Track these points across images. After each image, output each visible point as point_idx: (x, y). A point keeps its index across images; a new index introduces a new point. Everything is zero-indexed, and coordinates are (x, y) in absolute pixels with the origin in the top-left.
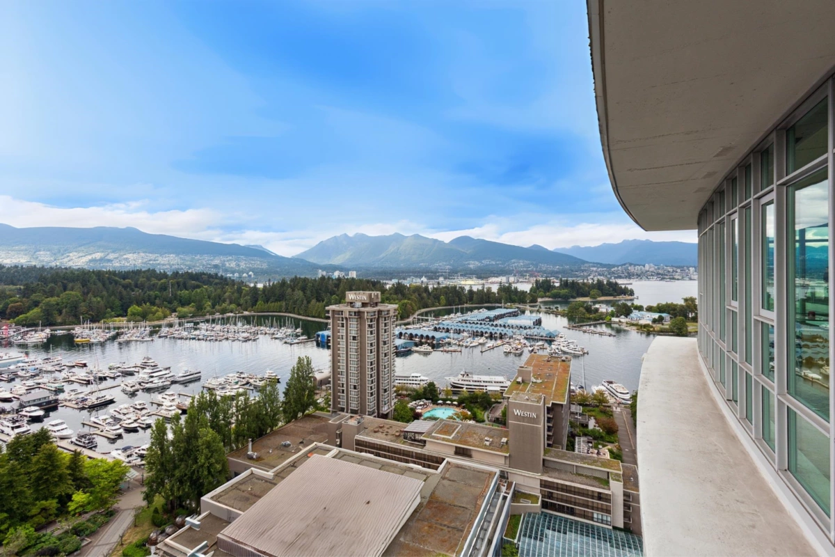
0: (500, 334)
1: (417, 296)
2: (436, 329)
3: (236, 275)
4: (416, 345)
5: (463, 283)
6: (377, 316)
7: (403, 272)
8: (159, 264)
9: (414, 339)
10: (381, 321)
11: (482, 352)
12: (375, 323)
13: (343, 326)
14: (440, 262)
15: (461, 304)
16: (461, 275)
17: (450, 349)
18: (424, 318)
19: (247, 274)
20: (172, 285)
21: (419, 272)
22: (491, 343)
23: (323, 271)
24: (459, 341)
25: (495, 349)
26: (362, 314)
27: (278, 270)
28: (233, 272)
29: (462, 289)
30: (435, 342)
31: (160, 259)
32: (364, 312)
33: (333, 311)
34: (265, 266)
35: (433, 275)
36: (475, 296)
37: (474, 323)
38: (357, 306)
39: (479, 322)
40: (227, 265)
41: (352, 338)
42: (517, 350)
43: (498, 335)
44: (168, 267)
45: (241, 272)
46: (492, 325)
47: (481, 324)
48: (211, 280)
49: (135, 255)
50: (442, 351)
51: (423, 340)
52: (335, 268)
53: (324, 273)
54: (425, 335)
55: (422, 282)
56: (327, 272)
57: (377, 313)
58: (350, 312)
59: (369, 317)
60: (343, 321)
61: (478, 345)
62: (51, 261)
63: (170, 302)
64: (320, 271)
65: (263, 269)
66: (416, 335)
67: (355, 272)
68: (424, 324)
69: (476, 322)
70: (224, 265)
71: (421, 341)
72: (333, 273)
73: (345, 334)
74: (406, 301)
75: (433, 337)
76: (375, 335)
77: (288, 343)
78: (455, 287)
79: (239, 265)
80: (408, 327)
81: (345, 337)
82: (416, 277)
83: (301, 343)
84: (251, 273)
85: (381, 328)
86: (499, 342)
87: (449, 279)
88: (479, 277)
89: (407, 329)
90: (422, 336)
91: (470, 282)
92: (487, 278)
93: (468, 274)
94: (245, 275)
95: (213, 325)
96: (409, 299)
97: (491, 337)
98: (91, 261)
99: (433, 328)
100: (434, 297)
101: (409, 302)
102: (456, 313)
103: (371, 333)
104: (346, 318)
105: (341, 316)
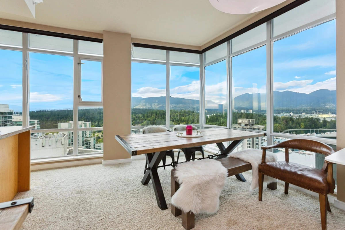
1: (285, 122)
5: (319, 116)
8: (177, 108)
14: (303, 105)
15: (316, 128)
16: (318, 112)
20: (179, 115)
21: (289, 110)
23: (236, 110)
29: (318, 120)
31: (177, 106)
35: (298, 111)
36: (328, 124)
38: (242, 125)
50: (299, 153)
52: (242, 109)
55: (290, 115)
56: (238, 111)
63: (178, 121)
67: (252, 110)
72: (241, 111)
74: (277, 125)
78: (312, 118)
80: (278, 138)
82: (287, 112)
87: (309, 114)
89: (277, 139)
91: (325, 116)
93: (325, 111)
96: (279, 124)
100: (296, 123)
101: (280, 125)
102: (311, 133)
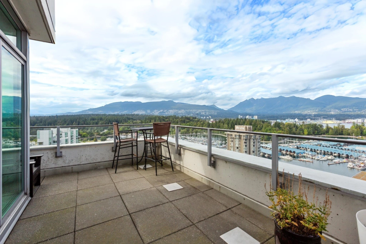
0: (347, 155)
1: (289, 129)
2: (298, 148)
3: (205, 117)
4: (283, 155)
5: (323, 122)
6: (249, 138)
7: (284, 116)
9: (282, 151)
10: (251, 141)
11: (329, 165)
12: (248, 141)
13: (232, 142)
14: (309, 111)
15: (319, 134)
16: (323, 118)
17: (305, 160)
18: (291, 141)
19: (209, 117)
20: (180, 121)
21: (294, 116)
22: (337, 160)
23: (241, 116)
24: (312, 156)
25: (341, 164)
26: (241, 137)
27: (221, 115)
28: (203, 117)
29: (321, 126)
30: (295, 155)
31: (179, 111)
32: (242, 136)
33: (228, 134)
34: (216, 114)
35: (302, 117)
36: (330, 130)
37: (326, 146)
39: (331, 146)
40: (202, 114)
41: (236, 148)
42: (360, 167)
43: (345, 155)
44: (181, 114)
45: (206, 116)
46: (342, 149)
47: (332, 147)
48: (194, 119)
49: (172, 110)
50: (299, 160)
51: (288, 153)
52: (247, 114)
53: (242, 117)
54: (289, 150)
55: (295, 121)
56: (243, 116)
57: (249, 137)
58: (235, 135)
59: (245, 138)
60: (232, 139)
61: (327, 160)
62: (150, 113)
64: (239, 116)
65: (215, 115)
66: (284, 150)
67: (257, 116)
68: (290, 144)
69: (328, 146)
70: (200, 113)
71: (286, 153)
72: (246, 117)
73: (233, 145)
75: (294, 152)
76: (248, 147)
77: (218, 147)
78: (316, 125)
79: (206, 114)
81: (233, 147)
82: (292, 118)
83: (224, 148)
84: (210, 117)
85: (251, 144)
86: (345, 160)
87: (314, 120)
88: (337, 119)
90: (287, 151)
91: (329, 122)
92: (344, 120)
93: (329, 117)
94: (208, 117)
95: (191, 137)
97: (339, 156)
98: (160, 113)
99: (296, 147)
100: (300, 130)
103: (246, 146)
104: (234, 138)
105: (231, 137)
